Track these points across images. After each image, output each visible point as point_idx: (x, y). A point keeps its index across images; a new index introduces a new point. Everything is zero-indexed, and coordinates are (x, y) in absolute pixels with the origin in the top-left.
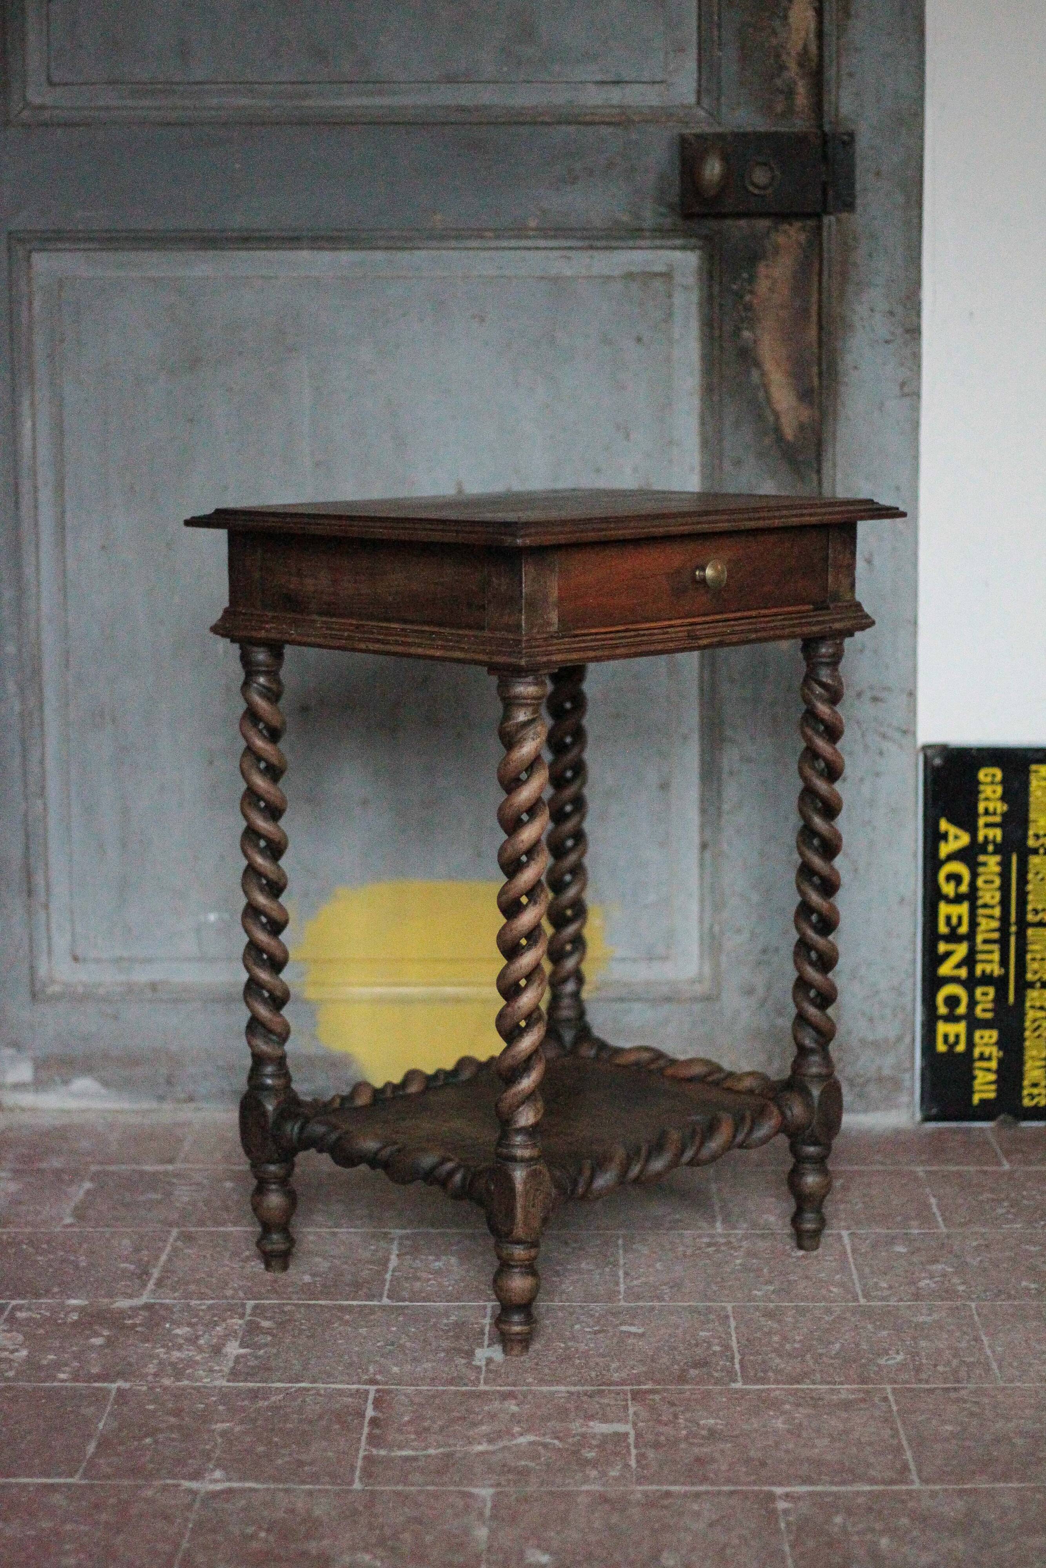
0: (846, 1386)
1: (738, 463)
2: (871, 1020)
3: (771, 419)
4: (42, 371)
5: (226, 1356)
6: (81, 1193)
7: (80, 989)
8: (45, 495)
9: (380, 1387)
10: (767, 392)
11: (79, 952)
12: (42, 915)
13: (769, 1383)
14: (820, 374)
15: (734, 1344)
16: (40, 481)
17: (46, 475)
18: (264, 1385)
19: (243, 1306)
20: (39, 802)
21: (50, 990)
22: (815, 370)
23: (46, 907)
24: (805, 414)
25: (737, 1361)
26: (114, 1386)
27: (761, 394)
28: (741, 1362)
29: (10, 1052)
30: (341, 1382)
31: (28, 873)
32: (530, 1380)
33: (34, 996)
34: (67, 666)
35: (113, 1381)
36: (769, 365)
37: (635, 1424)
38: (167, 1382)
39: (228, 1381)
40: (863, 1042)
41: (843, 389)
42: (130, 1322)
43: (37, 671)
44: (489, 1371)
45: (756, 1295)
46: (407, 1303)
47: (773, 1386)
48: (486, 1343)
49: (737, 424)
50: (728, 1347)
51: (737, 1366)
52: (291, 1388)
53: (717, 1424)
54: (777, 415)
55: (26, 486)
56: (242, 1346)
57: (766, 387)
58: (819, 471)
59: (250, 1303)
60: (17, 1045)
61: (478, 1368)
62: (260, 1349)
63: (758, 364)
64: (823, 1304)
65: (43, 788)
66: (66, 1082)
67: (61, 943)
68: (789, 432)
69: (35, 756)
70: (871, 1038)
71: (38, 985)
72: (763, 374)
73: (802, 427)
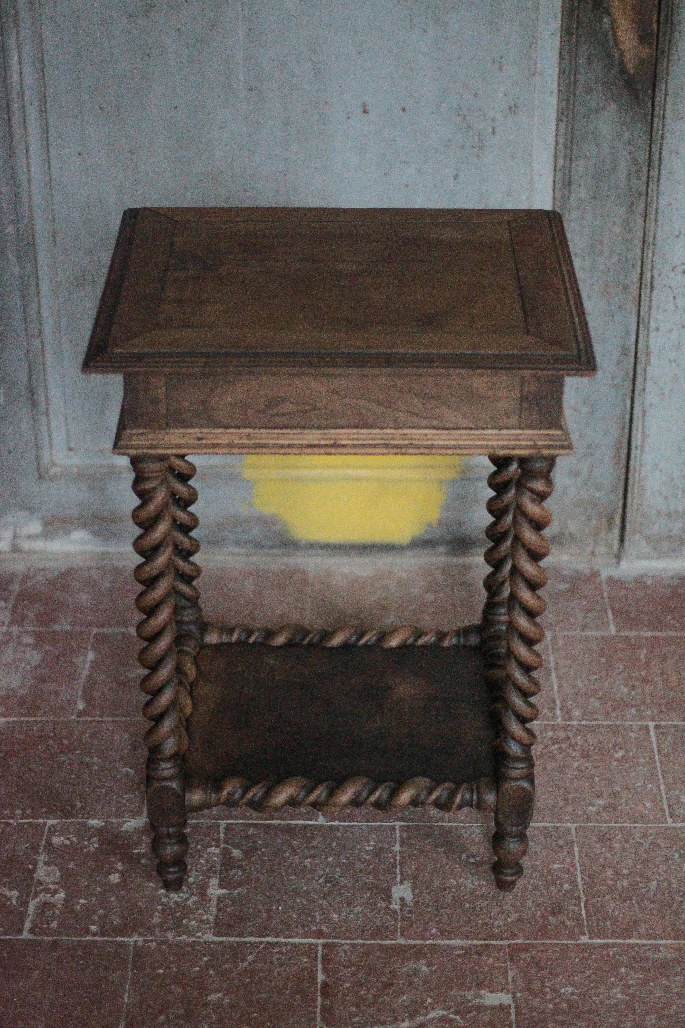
0: (664, 941)
1: (589, 91)
2: (666, 498)
3: (617, 55)
4: (25, 17)
5: (210, 900)
6: (87, 666)
7: (75, 470)
8: (32, 113)
9: (326, 941)
10: (615, 34)
11: (73, 445)
12: (44, 420)
13: (607, 937)
14: (658, 21)
15: (580, 883)
16: (27, 103)
17: (31, 96)
18: (241, 939)
19: (218, 825)
20: (38, 341)
21: (53, 470)
22: (655, 18)
23: (47, 414)
24: (645, 52)
25: (583, 904)
26: (131, 940)
27: (610, 36)
28: (586, 903)
29: (25, 513)
30: (298, 935)
31: (32, 393)
32: (434, 931)
33: (40, 476)
34: (55, 241)
35: (130, 936)
36: (617, 13)
37: (514, 994)
38: (170, 935)
39: (215, 935)
40: (659, 513)
41: (676, 35)
42: (136, 851)
43: (32, 245)
44: (403, 919)
45: (591, 811)
46: (336, 823)
47: (611, 941)
48: (398, 879)
49: (589, 62)
50: (574, 883)
51: (583, 912)
52: (261, 943)
53: (573, 994)
54: (622, 53)
55: (16, 106)
56: (221, 886)
57: (614, 30)
58: (653, 98)
59: (223, 823)
60: (30, 509)
61: (394, 912)
62: (235, 888)
63: (608, 13)
64: (641, 825)
65: (40, 331)
66: (67, 533)
67: (59, 437)
68: (631, 67)
69: (33, 307)
70: (665, 510)
71: (43, 470)
72: (613, 21)
73: (641, 62)
